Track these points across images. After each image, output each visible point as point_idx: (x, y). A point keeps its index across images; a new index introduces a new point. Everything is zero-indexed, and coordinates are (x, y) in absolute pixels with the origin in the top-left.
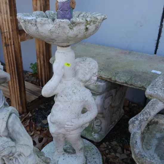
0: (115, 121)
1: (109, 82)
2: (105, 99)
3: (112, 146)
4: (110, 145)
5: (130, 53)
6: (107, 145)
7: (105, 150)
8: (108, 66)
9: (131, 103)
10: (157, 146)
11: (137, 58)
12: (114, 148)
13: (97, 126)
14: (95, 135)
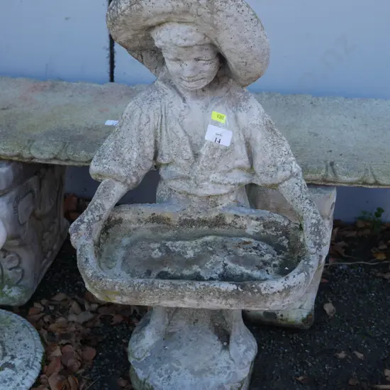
0: (52, 250)
1: (18, 162)
2: (18, 202)
3: (55, 306)
4: (51, 305)
5: (53, 86)
6: (44, 306)
7: (42, 318)
8: (8, 126)
9: (81, 200)
10: (124, 259)
11: (71, 96)
12: (61, 307)
13: (10, 269)
14: (10, 292)
